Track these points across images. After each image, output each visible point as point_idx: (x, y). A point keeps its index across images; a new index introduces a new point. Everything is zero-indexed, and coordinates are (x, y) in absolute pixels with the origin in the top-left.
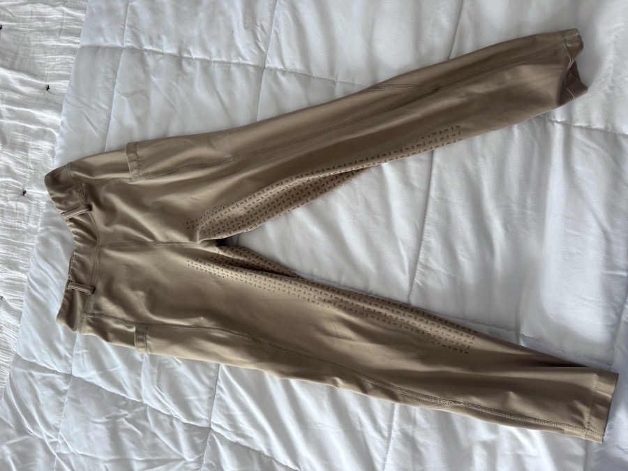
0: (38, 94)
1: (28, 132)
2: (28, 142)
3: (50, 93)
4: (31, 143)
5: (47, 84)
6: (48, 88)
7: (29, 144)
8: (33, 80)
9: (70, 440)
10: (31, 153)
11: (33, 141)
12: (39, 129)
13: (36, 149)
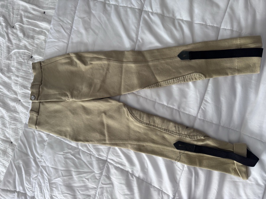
0: (40, 15)
1: (35, 31)
2: (35, 35)
3: (45, 15)
4: (36, 36)
5: (45, 11)
6: (44, 13)
7: (35, 36)
8: (38, 9)
9: (47, 160)
10: (36, 40)
11: (37, 35)
12: (40, 30)
13: (38, 39)
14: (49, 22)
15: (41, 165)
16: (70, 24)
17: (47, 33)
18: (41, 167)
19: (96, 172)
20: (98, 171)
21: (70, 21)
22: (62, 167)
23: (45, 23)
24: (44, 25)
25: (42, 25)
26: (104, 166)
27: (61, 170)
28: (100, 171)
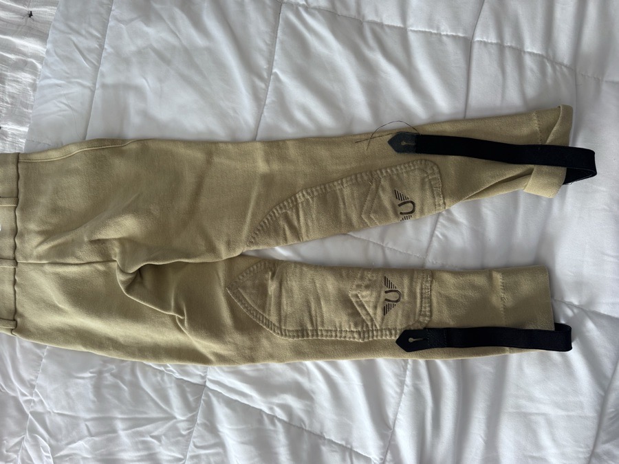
3: (33, 20)
4: (9, 74)
5: (30, 9)
6: (31, 15)
8: (14, 5)
9: (47, 397)
10: (8, 85)
11: (11, 72)
12: (19, 60)
13: (14, 81)
14: (42, 37)
15: (31, 410)
16: (98, 38)
17: (39, 66)
18: (30, 416)
19: (180, 417)
20: (184, 415)
21: (97, 30)
22: (89, 410)
23: (31, 39)
24: (30, 45)
25: (24, 46)
26: (198, 400)
27: (86, 420)
28: (190, 415)
